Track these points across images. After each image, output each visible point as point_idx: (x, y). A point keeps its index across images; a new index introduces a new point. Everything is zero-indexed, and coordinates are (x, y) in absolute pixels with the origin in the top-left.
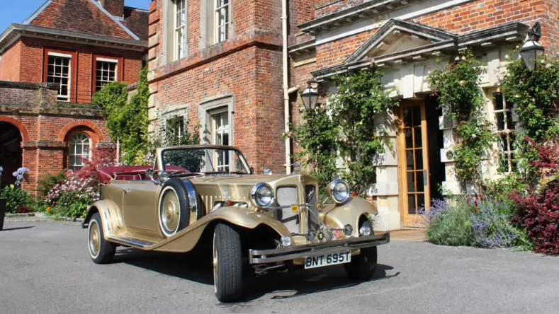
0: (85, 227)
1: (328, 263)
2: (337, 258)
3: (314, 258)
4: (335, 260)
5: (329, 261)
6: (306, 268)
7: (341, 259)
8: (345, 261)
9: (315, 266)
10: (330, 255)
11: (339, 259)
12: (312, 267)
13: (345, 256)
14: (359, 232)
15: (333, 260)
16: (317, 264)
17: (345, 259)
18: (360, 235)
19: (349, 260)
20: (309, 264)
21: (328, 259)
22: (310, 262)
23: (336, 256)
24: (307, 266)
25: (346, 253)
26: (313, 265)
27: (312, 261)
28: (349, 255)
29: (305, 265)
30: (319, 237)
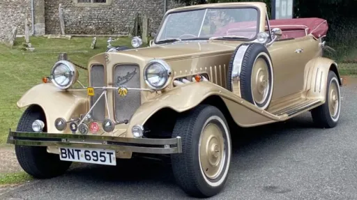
1: (87, 159)
2: (97, 157)
3: (69, 151)
4: (95, 158)
7: (103, 159)
9: (71, 159)
10: (89, 151)
13: (107, 156)
15: (92, 157)
16: (73, 157)
17: (108, 160)
19: (114, 163)
20: (64, 155)
21: (86, 155)
22: (65, 153)
23: (95, 154)
24: (62, 157)
25: (108, 153)
26: (69, 158)
27: (67, 153)
28: (112, 155)
29: (60, 156)
30: (72, 127)
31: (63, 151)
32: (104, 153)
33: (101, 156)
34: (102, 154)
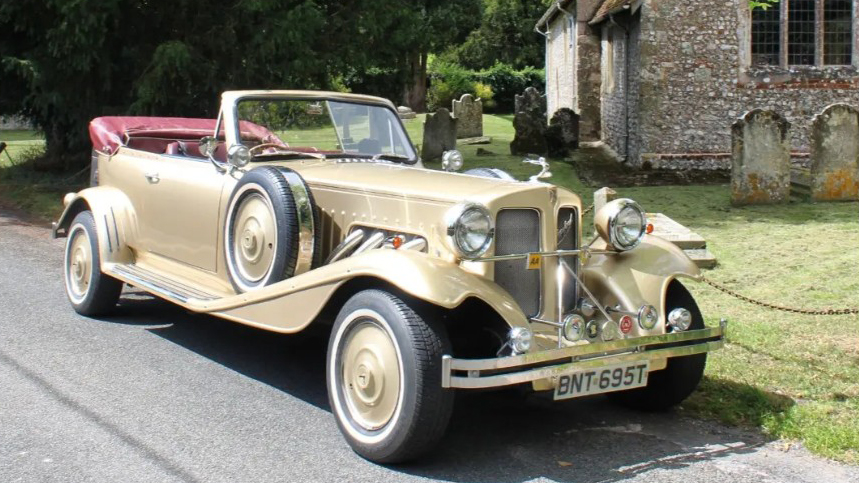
1: (602, 387)
2: (620, 378)
3: (574, 378)
4: (616, 381)
5: (604, 383)
6: (557, 397)
7: (629, 379)
8: (635, 385)
9: (575, 394)
10: (608, 372)
11: (624, 379)
12: (568, 396)
13: (636, 372)
14: (667, 320)
15: (612, 381)
16: (579, 389)
17: (636, 379)
18: (669, 329)
19: (644, 383)
20: (563, 389)
21: (602, 379)
22: (567, 385)
23: (618, 374)
24: (560, 393)
25: (639, 367)
26: (572, 392)
27: (570, 384)
28: (644, 370)
29: (556, 392)
30: (590, 331)
31: (564, 381)
32: (633, 368)
33: (627, 375)
34: (630, 371)
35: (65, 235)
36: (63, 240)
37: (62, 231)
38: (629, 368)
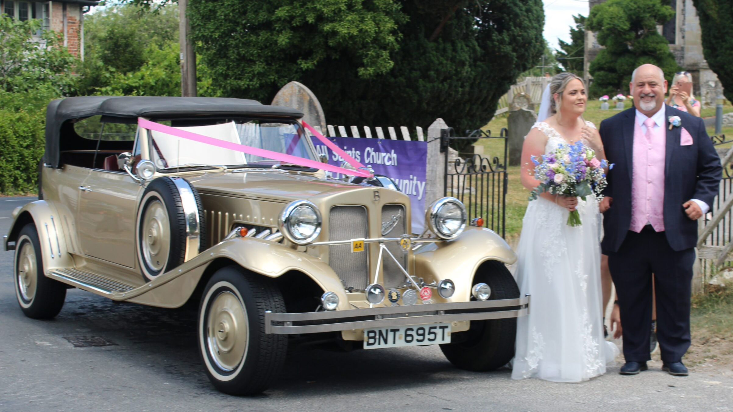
0: (8, 248)
1: (406, 343)
2: (423, 335)
3: (381, 333)
4: (421, 338)
5: (409, 338)
6: (366, 347)
7: (432, 337)
8: (440, 342)
9: (383, 346)
10: (412, 329)
11: (427, 336)
12: (376, 346)
13: (439, 331)
15: (416, 337)
16: (386, 341)
17: (439, 336)
18: (473, 300)
19: (448, 341)
20: (372, 341)
21: (407, 335)
22: (374, 338)
23: (421, 332)
24: (369, 344)
25: (440, 327)
26: (379, 344)
27: (377, 337)
28: (446, 330)
29: (365, 344)
30: (392, 297)
31: (372, 335)
32: (435, 328)
33: (430, 333)
34: (432, 330)
35: (13, 248)
36: (11, 252)
37: (11, 243)
38: (431, 328)
